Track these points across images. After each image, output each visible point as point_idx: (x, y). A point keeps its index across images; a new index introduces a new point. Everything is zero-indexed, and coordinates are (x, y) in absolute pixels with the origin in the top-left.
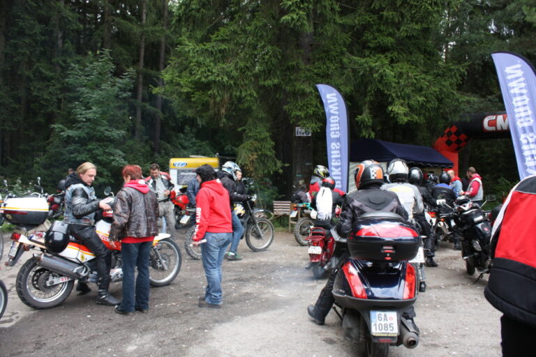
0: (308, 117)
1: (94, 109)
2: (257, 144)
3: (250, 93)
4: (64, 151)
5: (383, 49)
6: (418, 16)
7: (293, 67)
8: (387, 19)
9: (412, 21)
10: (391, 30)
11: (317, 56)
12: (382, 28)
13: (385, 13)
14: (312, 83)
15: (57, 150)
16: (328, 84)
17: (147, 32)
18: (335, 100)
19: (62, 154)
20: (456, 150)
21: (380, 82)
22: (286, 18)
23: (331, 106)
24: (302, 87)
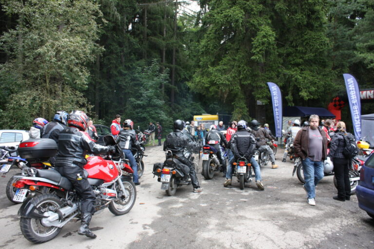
0: (263, 98)
1: (150, 90)
2: (241, 110)
3: (237, 88)
4: (134, 112)
5: (298, 65)
6: (313, 50)
7: (256, 75)
8: (299, 50)
9: (311, 52)
10: (301, 56)
11: (267, 69)
12: (297, 55)
13: (298, 48)
14: (265, 82)
15: (131, 112)
16: (272, 82)
17: (169, 44)
18: (276, 89)
19: (134, 114)
20: (340, 109)
21: (296, 81)
22: (253, 57)
23: (274, 92)
24: (260, 84)
